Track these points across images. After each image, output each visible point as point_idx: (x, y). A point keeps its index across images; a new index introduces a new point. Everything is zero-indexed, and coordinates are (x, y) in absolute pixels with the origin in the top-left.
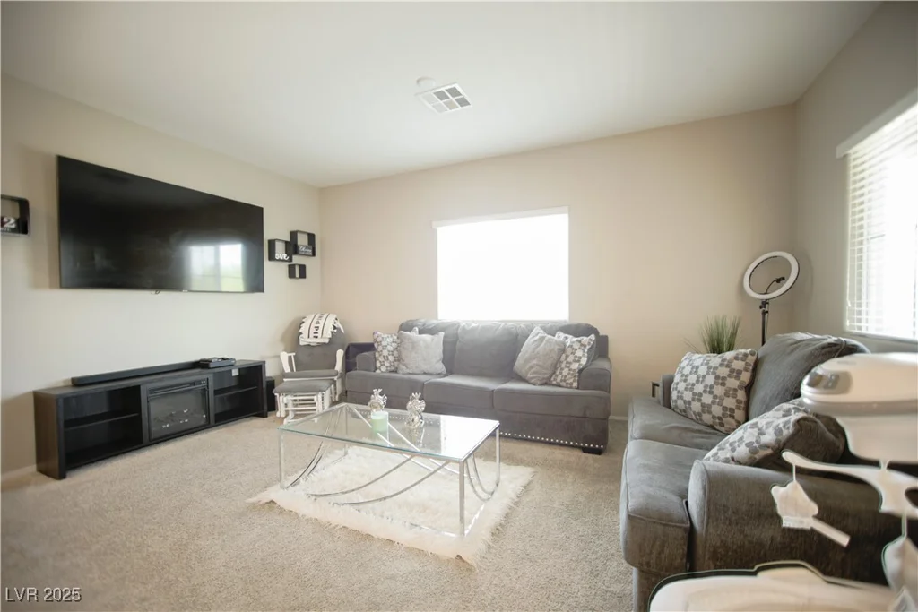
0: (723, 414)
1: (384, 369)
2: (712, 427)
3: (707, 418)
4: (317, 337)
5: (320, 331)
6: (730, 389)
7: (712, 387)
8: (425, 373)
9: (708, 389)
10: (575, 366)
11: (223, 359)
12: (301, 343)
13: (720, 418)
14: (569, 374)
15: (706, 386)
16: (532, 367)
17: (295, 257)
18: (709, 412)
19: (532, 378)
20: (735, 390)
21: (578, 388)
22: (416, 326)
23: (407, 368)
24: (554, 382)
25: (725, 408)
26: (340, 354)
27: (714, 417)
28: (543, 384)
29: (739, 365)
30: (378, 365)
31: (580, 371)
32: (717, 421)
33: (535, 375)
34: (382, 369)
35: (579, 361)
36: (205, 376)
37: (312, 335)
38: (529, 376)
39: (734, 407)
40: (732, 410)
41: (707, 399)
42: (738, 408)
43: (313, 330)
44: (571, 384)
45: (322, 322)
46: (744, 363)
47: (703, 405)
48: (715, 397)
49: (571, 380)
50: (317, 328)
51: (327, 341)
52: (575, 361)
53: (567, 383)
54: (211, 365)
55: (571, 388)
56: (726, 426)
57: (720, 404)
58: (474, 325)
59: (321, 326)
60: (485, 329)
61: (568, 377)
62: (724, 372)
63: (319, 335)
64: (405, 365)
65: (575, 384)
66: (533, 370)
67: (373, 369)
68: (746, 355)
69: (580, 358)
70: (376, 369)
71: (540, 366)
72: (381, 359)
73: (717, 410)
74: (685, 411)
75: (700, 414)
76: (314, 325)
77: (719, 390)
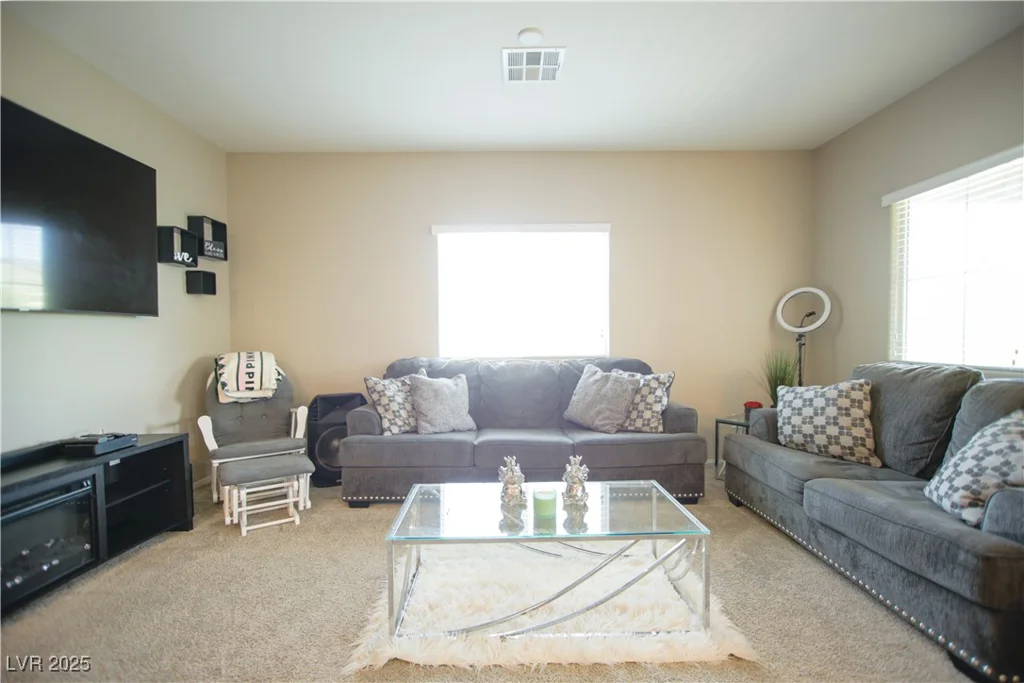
0: (855, 444)
1: (395, 430)
2: (841, 458)
3: (834, 449)
4: (252, 389)
5: (256, 379)
6: (856, 419)
7: (835, 418)
8: (454, 431)
9: (832, 421)
10: (658, 408)
11: (116, 437)
12: (223, 399)
13: (851, 448)
14: (653, 417)
15: (828, 418)
16: (599, 413)
17: (200, 260)
18: (837, 443)
19: (604, 425)
20: (862, 420)
21: (664, 432)
22: (422, 366)
23: (432, 425)
24: (632, 428)
25: (855, 438)
26: (302, 413)
27: (843, 448)
28: (618, 431)
29: (857, 395)
30: (386, 424)
31: (663, 413)
32: (848, 451)
33: (607, 422)
34: (393, 429)
35: (660, 402)
36: (88, 472)
37: (243, 386)
38: (597, 422)
39: (864, 436)
40: (862, 439)
41: (833, 430)
42: (868, 436)
43: (244, 378)
44: (656, 428)
45: (257, 363)
46: (862, 393)
47: (829, 437)
48: (842, 428)
49: (656, 424)
50: (251, 375)
51: (270, 394)
52: (656, 402)
53: (651, 428)
54: (98, 450)
55: (656, 432)
56: (857, 455)
57: (849, 434)
58: (502, 364)
59: (257, 371)
60: (517, 369)
61: (652, 420)
62: (845, 403)
63: (256, 385)
64: (428, 422)
65: (661, 428)
66: (601, 417)
67: (378, 431)
68: (861, 385)
69: (661, 398)
70: (382, 431)
71: (611, 410)
72: (390, 416)
73: (846, 441)
74: (803, 445)
75: (825, 447)
76: (243, 370)
77: (845, 421)
